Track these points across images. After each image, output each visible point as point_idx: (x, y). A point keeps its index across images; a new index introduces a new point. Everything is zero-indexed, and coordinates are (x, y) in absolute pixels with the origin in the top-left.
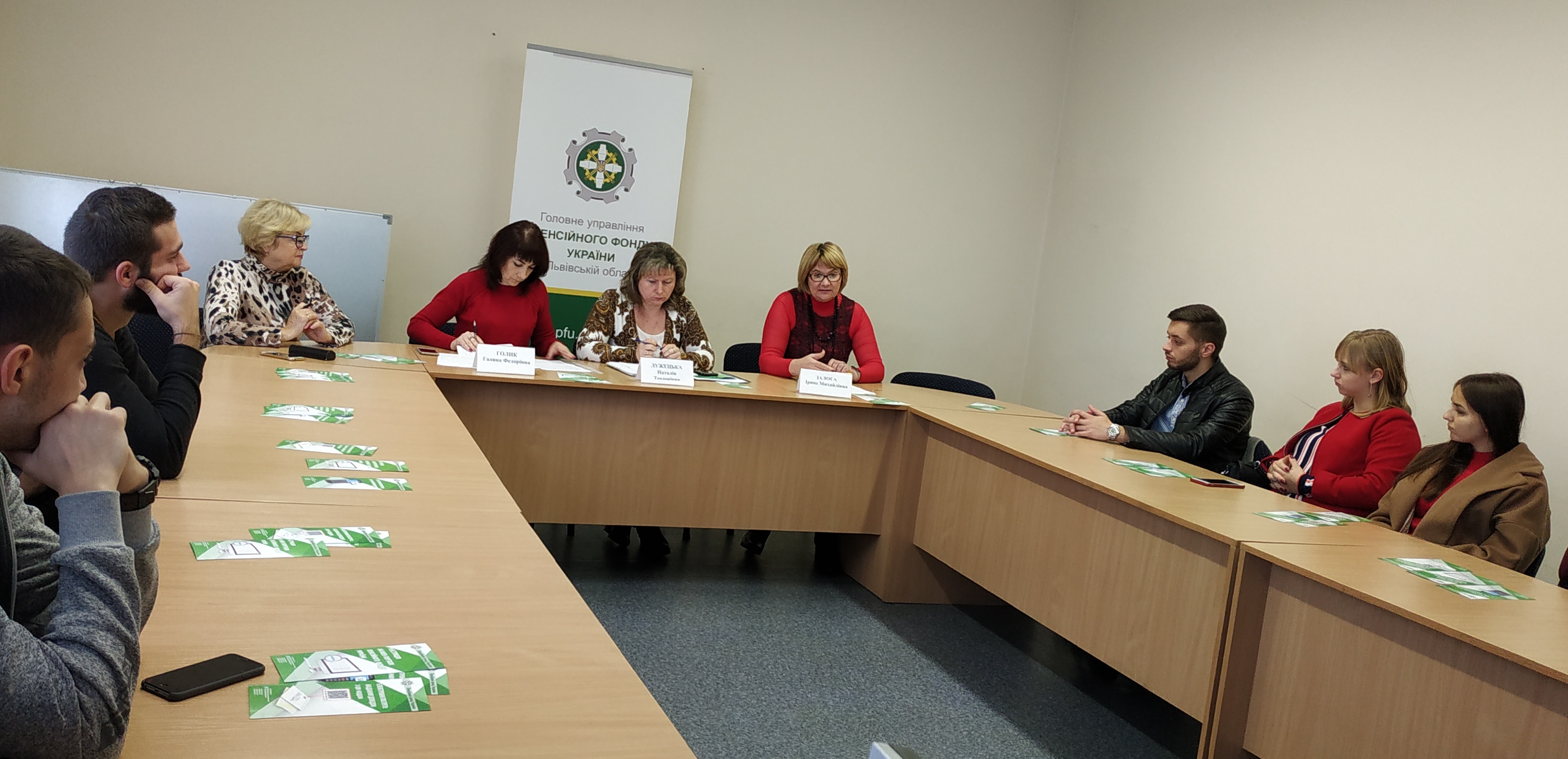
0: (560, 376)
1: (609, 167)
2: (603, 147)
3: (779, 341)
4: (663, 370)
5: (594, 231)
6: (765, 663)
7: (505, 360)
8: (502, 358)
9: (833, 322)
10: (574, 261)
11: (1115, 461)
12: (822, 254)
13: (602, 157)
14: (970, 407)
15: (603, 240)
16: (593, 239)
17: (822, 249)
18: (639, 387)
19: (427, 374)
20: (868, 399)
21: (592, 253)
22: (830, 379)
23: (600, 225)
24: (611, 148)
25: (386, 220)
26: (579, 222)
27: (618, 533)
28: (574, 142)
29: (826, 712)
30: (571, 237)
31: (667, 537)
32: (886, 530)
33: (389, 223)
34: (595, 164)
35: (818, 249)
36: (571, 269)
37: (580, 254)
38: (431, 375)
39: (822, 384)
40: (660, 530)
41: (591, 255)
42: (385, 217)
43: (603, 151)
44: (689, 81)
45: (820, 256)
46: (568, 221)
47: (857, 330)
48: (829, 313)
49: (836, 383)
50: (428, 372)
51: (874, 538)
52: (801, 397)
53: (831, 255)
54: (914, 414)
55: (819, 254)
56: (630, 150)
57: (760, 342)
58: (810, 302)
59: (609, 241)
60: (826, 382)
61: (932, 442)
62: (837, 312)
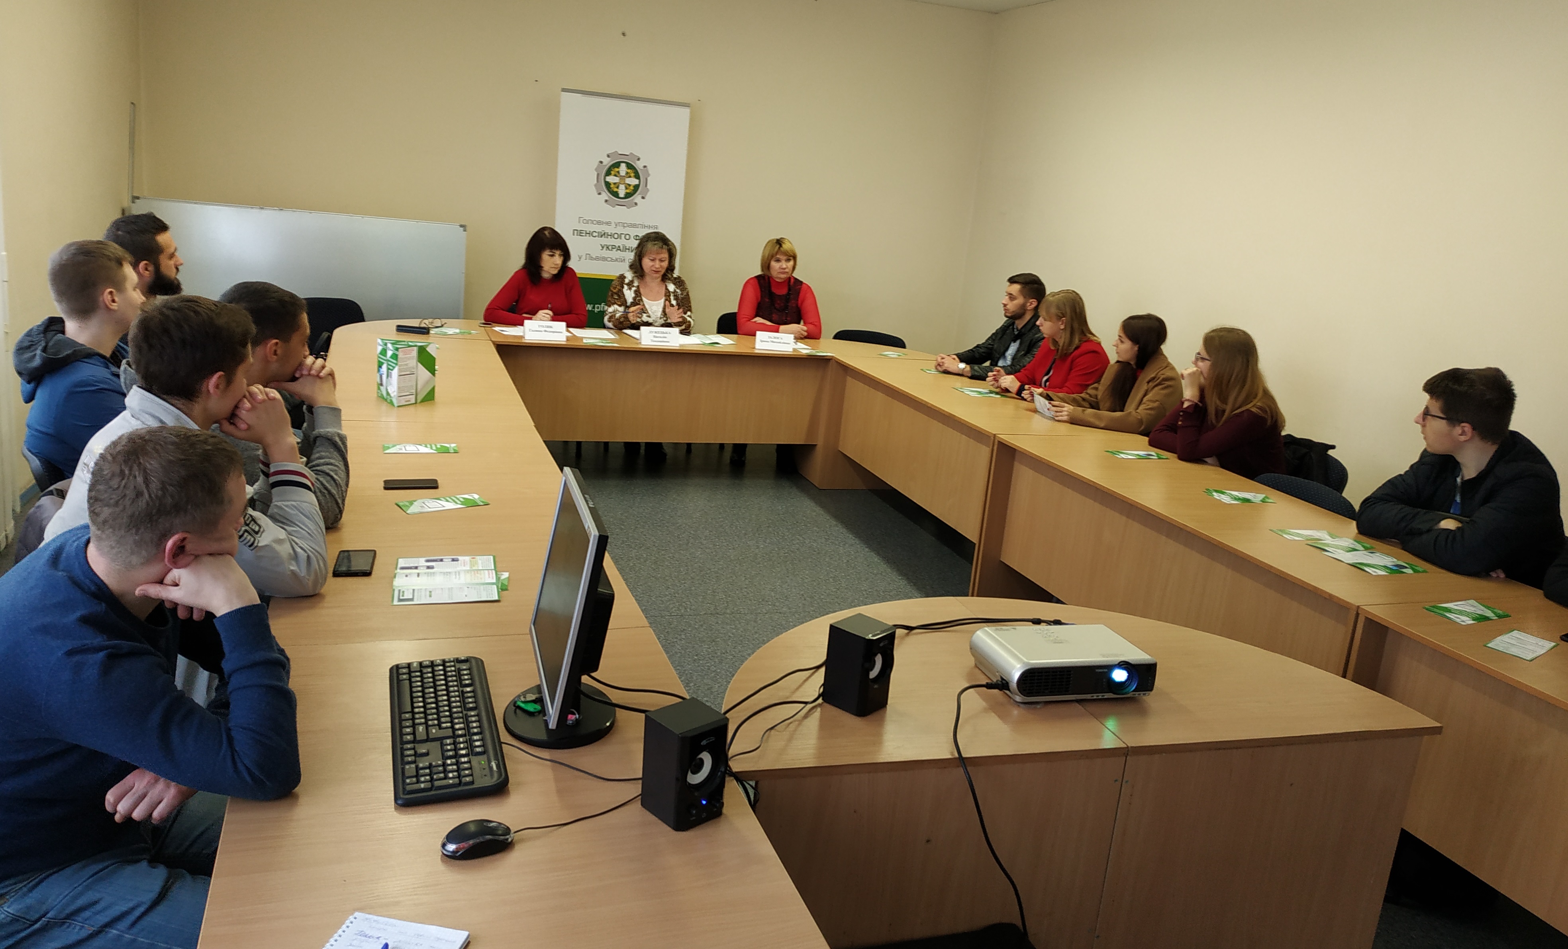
0: (585, 341)
1: (628, 181)
2: (623, 166)
3: (749, 309)
4: (656, 335)
5: (620, 230)
6: (724, 525)
7: (545, 331)
8: (543, 329)
9: (787, 298)
10: (606, 253)
11: (961, 389)
12: (781, 246)
13: (623, 173)
14: (881, 355)
15: (627, 237)
16: (620, 236)
17: (779, 242)
18: (640, 348)
19: (490, 342)
20: (805, 352)
21: (619, 247)
22: (778, 338)
23: (624, 225)
24: (629, 166)
25: (462, 229)
26: (608, 223)
27: (631, 448)
28: (601, 162)
29: (757, 551)
30: (603, 235)
31: (665, 448)
32: (820, 442)
33: (465, 231)
34: (618, 178)
35: (776, 243)
36: (605, 259)
37: (610, 248)
38: (494, 343)
39: (773, 342)
40: (662, 446)
41: (619, 249)
42: (461, 226)
43: (623, 169)
44: (686, 111)
45: (779, 248)
46: (599, 223)
47: (803, 302)
48: (783, 291)
49: (782, 341)
50: (491, 340)
51: (812, 447)
52: (757, 351)
53: (786, 246)
54: (837, 362)
55: (778, 246)
56: (645, 167)
57: (736, 311)
58: (769, 283)
59: (632, 237)
60: (775, 340)
61: (849, 379)
62: (789, 290)
